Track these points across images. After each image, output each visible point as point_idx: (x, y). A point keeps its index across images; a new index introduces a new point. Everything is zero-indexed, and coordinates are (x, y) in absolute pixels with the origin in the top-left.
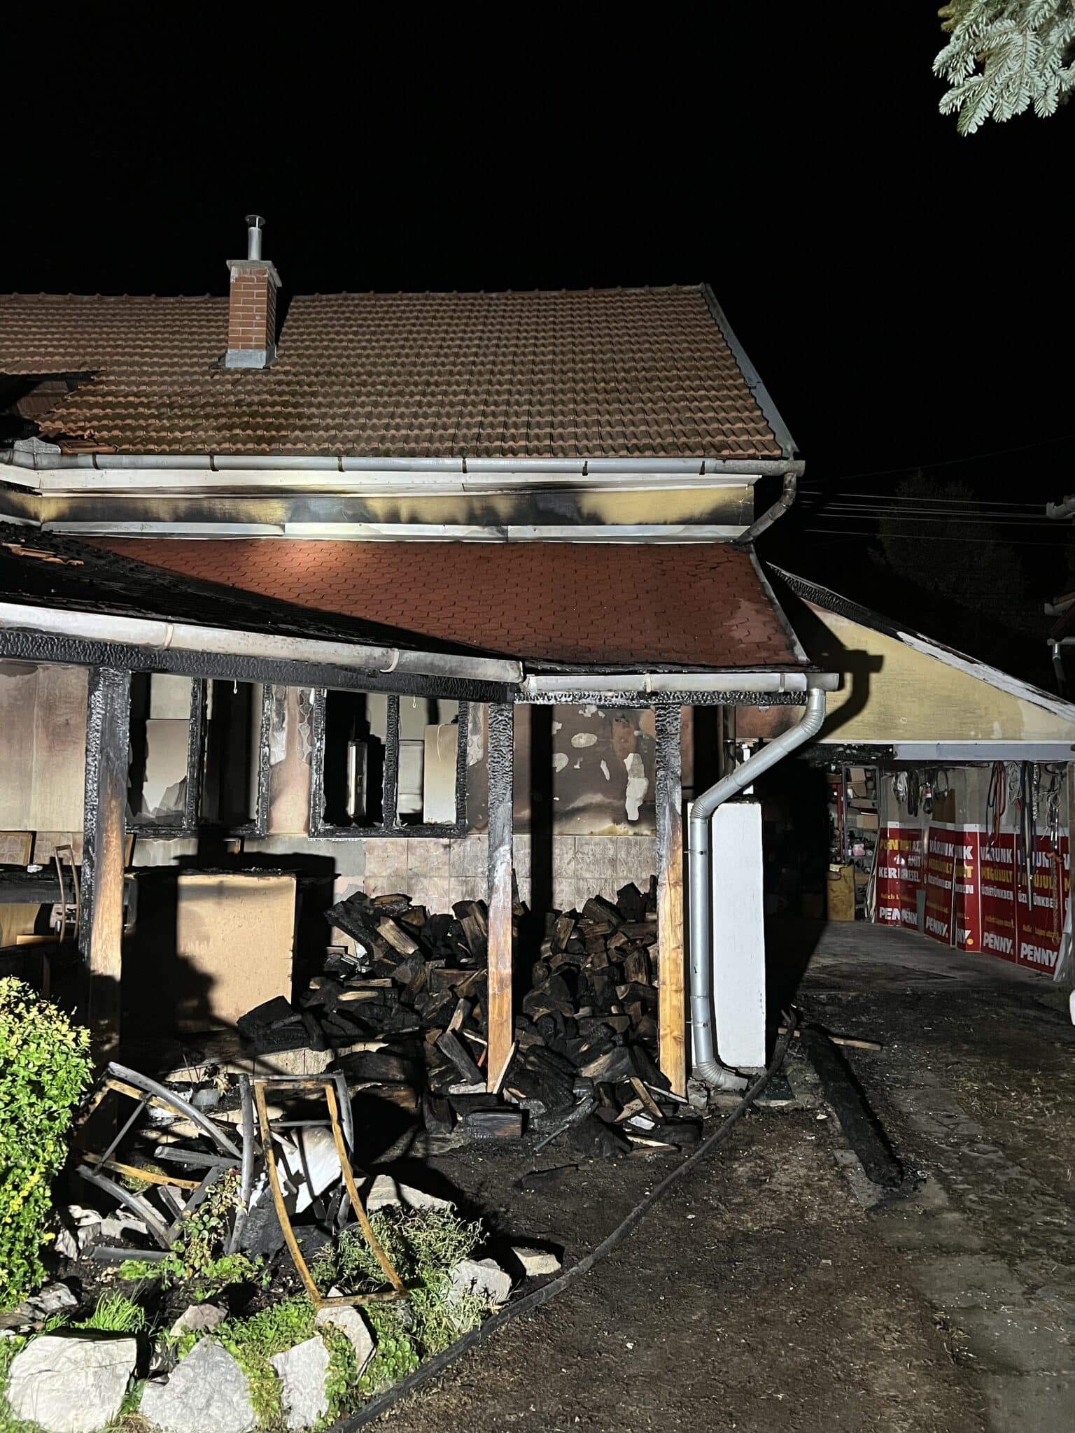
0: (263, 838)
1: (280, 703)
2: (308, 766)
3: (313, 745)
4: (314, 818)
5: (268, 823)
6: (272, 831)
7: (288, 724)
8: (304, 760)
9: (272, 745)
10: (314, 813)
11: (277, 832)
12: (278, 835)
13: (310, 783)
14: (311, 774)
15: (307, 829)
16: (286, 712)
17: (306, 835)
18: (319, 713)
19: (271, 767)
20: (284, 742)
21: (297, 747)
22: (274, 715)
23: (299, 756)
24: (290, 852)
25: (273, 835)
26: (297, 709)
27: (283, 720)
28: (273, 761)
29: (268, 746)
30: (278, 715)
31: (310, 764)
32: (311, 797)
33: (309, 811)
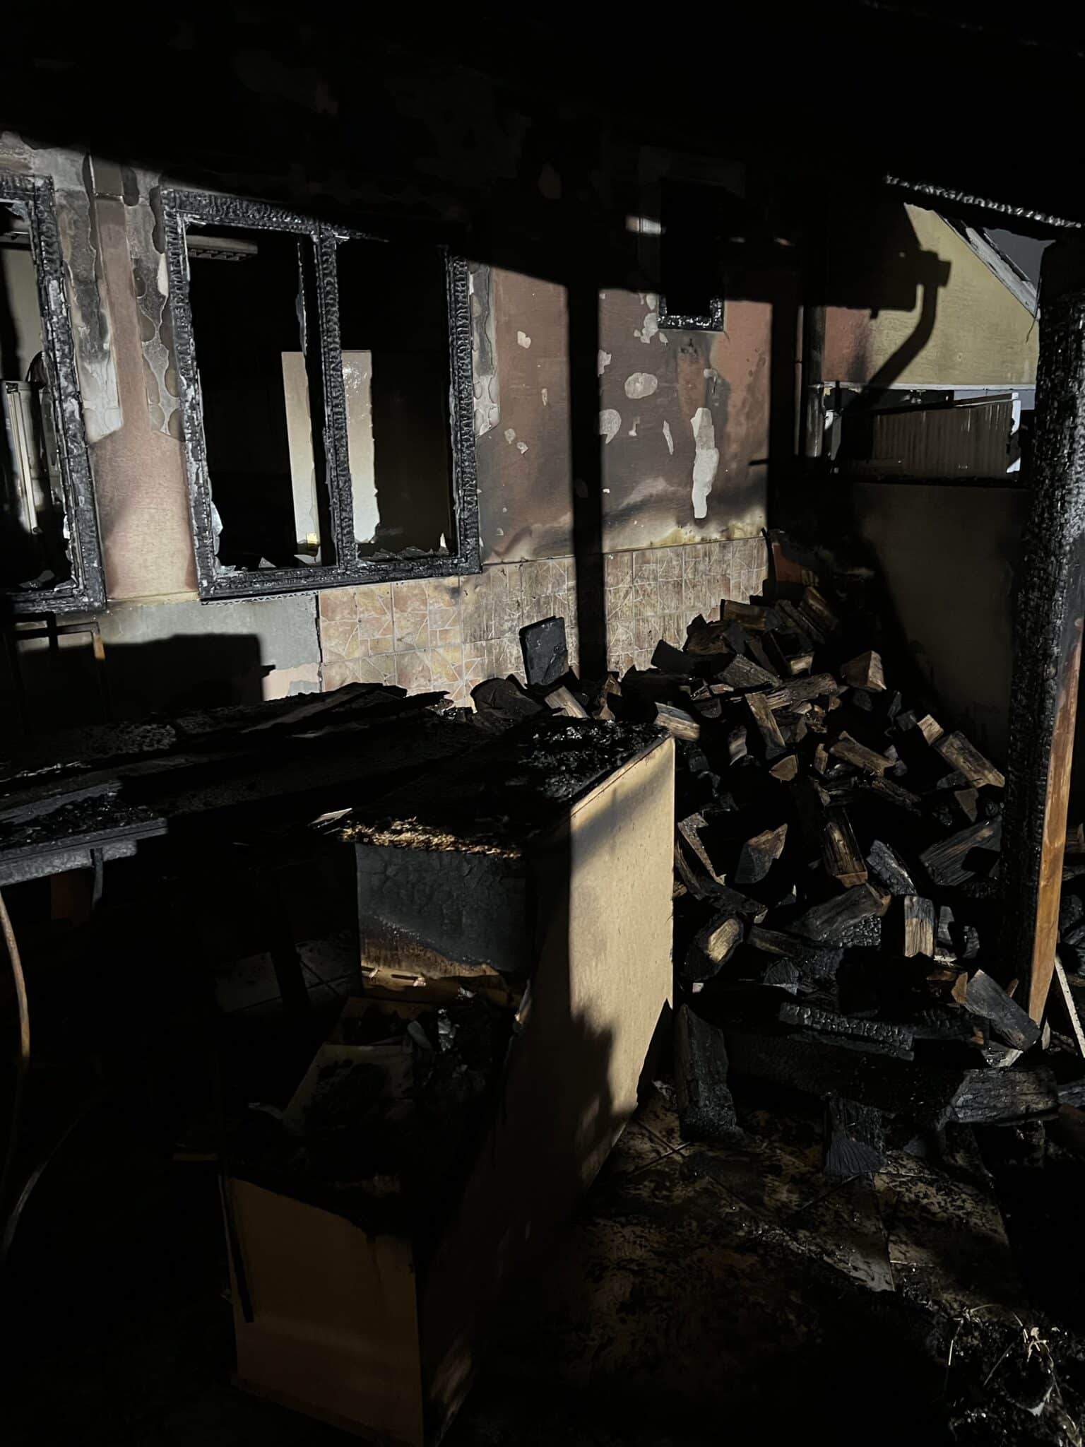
0: (99, 612)
1: (89, 290)
2: (175, 442)
3: (180, 394)
4: (203, 557)
5: (106, 579)
6: (118, 594)
7: (116, 340)
8: (165, 428)
9: (86, 393)
10: (203, 546)
11: (132, 595)
12: (132, 601)
13: (186, 482)
14: (184, 461)
15: (194, 583)
16: (106, 312)
17: (192, 596)
18: (181, 317)
19: (91, 446)
20: (113, 387)
21: (146, 400)
22: (77, 318)
23: (153, 420)
24: (164, 633)
25: (120, 604)
26: (131, 306)
27: (102, 333)
28: (94, 433)
29: (77, 396)
30: (85, 318)
31: (182, 438)
32: (192, 512)
33: (192, 541)
